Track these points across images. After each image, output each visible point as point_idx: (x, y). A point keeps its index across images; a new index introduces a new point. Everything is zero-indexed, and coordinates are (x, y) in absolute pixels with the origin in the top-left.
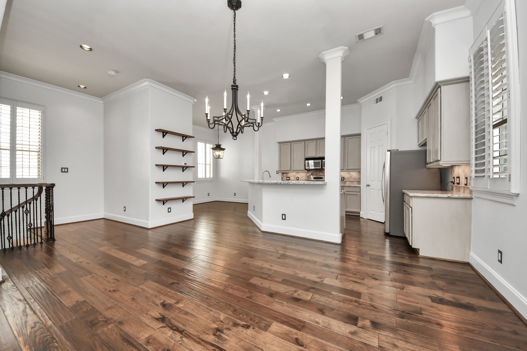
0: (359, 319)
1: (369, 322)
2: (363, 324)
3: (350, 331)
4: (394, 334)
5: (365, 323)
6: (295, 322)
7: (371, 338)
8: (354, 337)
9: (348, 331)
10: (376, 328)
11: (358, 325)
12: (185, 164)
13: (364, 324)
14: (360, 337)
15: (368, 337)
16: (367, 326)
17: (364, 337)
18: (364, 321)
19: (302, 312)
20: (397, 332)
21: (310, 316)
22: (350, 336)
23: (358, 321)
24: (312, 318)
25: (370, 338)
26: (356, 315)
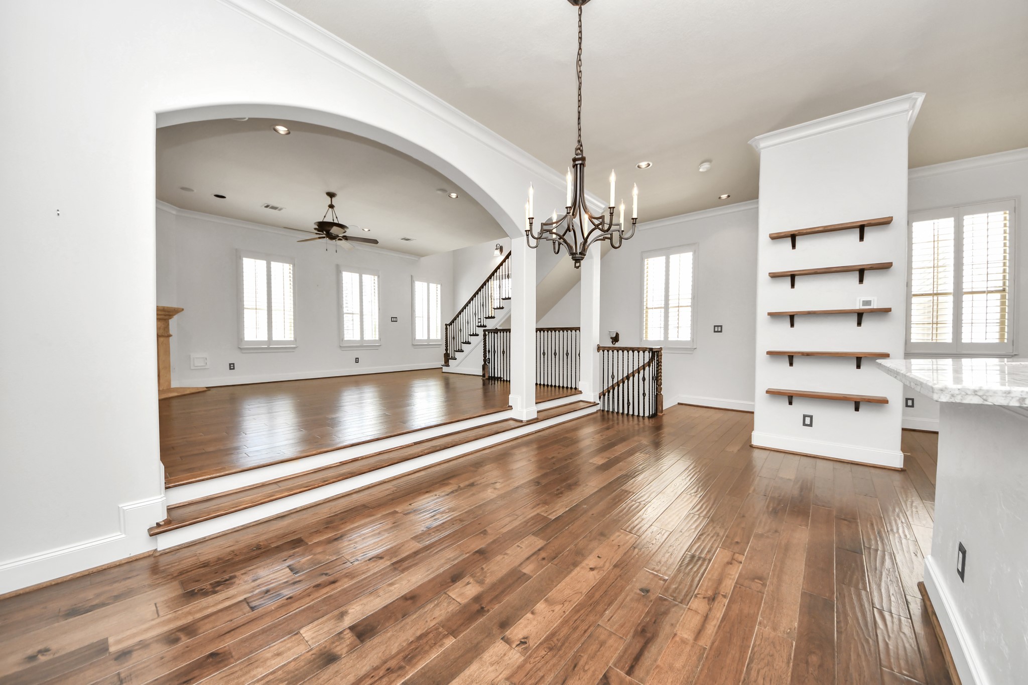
0: (358, 641)
1: (339, 653)
2: (345, 641)
3: (349, 613)
4: (288, 673)
5: (344, 645)
6: (408, 563)
7: (316, 633)
8: (336, 612)
9: (350, 611)
10: (321, 655)
11: (348, 631)
12: (867, 303)
13: (343, 640)
14: (329, 619)
15: (321, 629)
16: (337, 643)
17: (326, 624)
18: (347, 646)
19: (423, 576)
20: (286, 682)
21: (409, 581)
22: (342, 609)
23: (355, 637)
24: (404, 582)
25: (318, 631)
26: (369, 644)
